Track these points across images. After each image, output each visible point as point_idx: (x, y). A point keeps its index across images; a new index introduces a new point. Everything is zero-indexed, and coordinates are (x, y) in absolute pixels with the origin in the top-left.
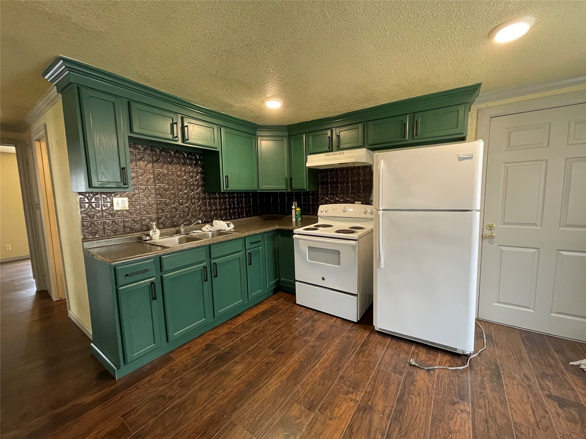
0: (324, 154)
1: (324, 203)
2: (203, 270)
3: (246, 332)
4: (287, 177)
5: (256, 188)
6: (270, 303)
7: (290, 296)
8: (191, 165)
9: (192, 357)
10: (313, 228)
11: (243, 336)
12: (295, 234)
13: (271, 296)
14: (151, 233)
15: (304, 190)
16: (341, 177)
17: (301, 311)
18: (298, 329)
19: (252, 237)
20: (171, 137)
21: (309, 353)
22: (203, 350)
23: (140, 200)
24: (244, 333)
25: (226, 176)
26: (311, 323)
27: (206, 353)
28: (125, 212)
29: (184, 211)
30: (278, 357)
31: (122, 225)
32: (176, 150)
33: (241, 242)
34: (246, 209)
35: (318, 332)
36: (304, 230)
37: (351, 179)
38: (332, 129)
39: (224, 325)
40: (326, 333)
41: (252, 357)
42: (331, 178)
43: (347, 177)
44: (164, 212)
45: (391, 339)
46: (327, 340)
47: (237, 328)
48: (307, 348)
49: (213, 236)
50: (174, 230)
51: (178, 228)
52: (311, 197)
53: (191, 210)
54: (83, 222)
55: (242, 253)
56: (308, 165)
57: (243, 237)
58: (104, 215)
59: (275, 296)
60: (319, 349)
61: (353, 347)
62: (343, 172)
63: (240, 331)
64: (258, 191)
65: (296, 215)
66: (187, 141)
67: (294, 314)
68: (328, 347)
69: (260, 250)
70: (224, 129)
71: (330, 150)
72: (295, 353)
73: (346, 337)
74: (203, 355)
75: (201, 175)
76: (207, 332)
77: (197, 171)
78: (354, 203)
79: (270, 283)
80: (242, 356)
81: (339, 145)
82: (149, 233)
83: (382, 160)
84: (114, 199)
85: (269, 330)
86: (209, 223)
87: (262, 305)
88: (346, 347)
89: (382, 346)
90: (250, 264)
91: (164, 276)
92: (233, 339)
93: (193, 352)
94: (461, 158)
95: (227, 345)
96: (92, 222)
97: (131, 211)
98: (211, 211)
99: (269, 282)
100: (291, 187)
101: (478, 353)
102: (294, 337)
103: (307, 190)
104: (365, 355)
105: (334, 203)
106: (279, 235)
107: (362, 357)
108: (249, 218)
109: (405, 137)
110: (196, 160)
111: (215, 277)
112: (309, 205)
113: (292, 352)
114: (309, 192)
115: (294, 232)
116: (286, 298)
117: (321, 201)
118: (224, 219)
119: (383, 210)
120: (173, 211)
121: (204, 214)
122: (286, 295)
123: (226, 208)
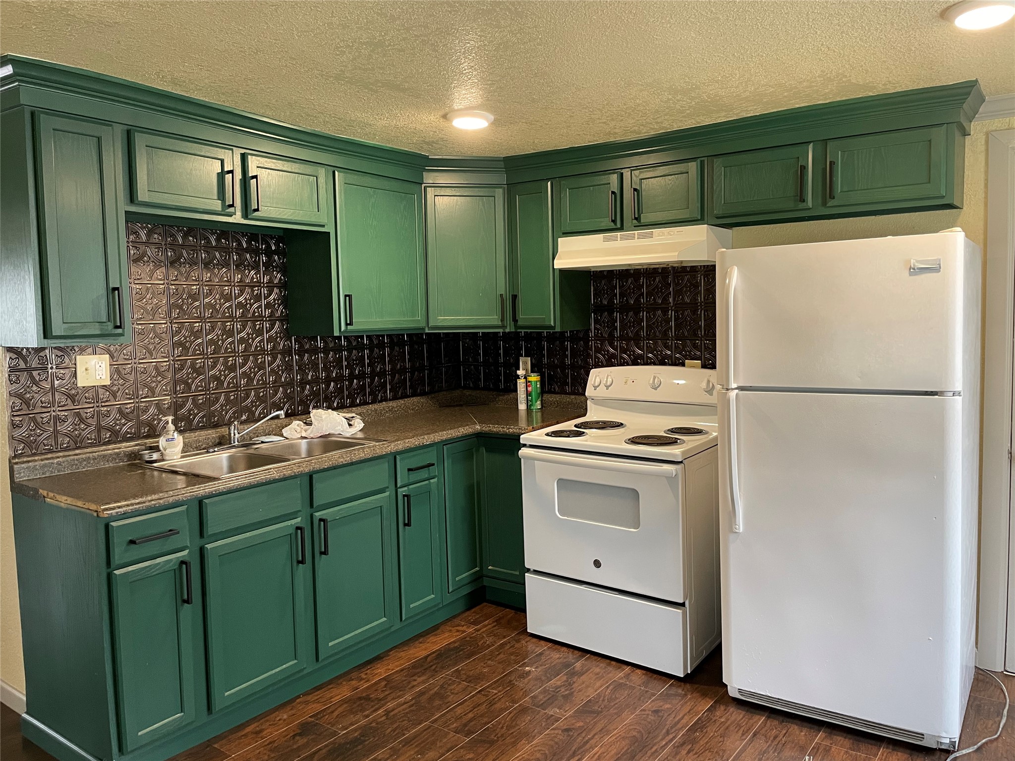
0: (601, 236)
1: (605, 363)
2: (293, 537)
3: (399, 697)
4: (503, 293)
5: (422, 324)
6: (458, 631)
7: (510, 613)
8: (255, 266)
9: (270, 750)
10: (570, 431)
11: (390, 705)
12: (524, 445)
13: (459, 615)
14: (162, 442)
15: (551, 327)
16: (649, 294)
17: (539, 650)
18: (531, 691)
19: (412, 454)
20: (217, 205)
21: (556, 743)
22: (294, 736)
23: (137, 361)
24: (393, 699)
25: (346, 296)
26: (565, 678)
27: (302, 741)
28: (101, 391)
29: (237, 386)
30: (481, 750)
31: (93, 422)
32: (222, 231)
33: (385, 467)
34: (393, 377)
35: (580, 699)
36: (547, 435)
37: (674, 300)
38: (623, 171)
39: (339, 682)
40: (603, 700)
41: (416, 749)
42: (622, 295)
43: (662, 293)
44: (190, 388)
45: (768, 717)
46: (605, 717)
47: (375, 688)
48: (553, 732)
49: (310, 453)
50: (212, 434)
51: (224, 430)
52: (568, 344)
53: (255, 383)
54: (14, 416)
55: (387, 494)
56: (560, 263)
57: (391, 453)
58: (57, 400)
59: (471, 615)
60: (583, 735)
61: (668, 733)
62: (654, 281)
63: (382, 696)
64: (427, 331)
65: (528, 394)
66: (256, 214)
67: (521, 657)
68: (604, 731)
69: (433, 487)
70: (342, 174)
71: (617, 224)
72: (522, 743)
73: (652, 712)
74: (295, 747)
75: (281, 292)
76: (298, 697)
77: (270, 281)
78: (683, 365)
79: (457, 579)
80: (391, 748)
81: (639, 216)
82: (158, 442)
83: (736, 269)
84: (78, 357)
85: (457, 694)
86: (298, 417)
87: (436, 635)
88: (649, 733)
89: (741, 732)
90: (408, 524)
91: (209, 546)
92: (367, 713)
93: (271, 740)
94: (914, 269)
95: (352, 724)
96: (31, 416)
97: (115, 388)
98: (303, 383)
99: (456, 575)
100: (515, 320)
101: (976, 747)
102: (520, 708)
103: (558, 329)
104: (696, 749)
105: (630, 362)
106: (483, 450)
107: (688, 752)
108: (402, 401)
109: (803, 200)
110: (269, 253)
111: (322, 553)
112: (563, 367)
113: (513, 740)
114: (562, 333)
115: (522, 442)
116: (500, 618)
117: (596, 357)
118: (335, 404)
119: (741, 388)
120: (212, 385)
121: (285, 392)
122: (501, 612)
123: (342, 376)
